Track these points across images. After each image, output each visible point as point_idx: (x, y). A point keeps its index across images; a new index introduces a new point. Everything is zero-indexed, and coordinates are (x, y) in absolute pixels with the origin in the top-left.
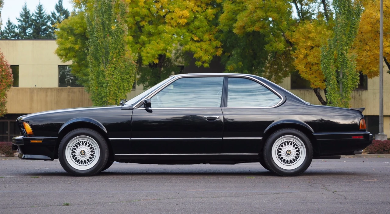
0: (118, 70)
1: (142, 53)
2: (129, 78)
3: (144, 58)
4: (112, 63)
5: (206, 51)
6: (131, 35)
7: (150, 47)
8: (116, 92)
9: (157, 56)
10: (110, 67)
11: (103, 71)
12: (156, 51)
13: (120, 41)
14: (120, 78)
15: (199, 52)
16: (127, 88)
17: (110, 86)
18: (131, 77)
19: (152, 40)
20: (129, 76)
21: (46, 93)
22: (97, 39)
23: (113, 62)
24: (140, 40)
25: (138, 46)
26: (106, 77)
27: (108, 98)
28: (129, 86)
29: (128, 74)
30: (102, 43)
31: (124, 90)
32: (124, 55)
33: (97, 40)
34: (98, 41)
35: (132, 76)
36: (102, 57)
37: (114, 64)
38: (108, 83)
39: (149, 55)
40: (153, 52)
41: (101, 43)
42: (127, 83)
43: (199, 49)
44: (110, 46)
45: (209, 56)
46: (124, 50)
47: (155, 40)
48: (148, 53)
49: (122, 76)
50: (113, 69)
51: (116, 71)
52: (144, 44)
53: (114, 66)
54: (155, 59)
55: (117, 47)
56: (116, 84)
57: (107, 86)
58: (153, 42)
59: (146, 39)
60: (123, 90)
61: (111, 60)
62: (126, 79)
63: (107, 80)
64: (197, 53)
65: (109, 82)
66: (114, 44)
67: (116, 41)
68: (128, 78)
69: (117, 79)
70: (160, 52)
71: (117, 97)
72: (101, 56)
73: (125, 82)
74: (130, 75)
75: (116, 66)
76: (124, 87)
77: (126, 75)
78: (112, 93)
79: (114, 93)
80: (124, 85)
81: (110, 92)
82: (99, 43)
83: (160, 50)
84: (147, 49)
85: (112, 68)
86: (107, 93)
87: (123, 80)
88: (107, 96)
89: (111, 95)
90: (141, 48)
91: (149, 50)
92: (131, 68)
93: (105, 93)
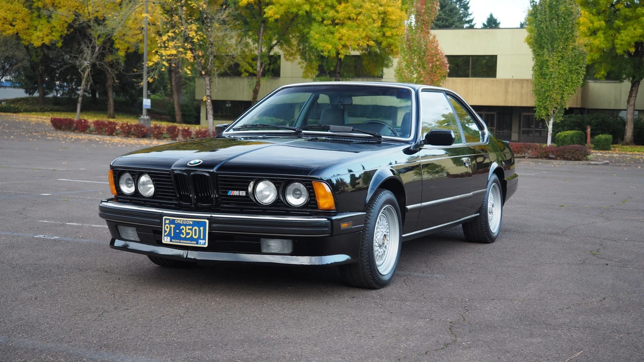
0: (566, 59)
1: (617, 41)
2: (579, 68)
3: (618, 46)
4: (558, 51)
6: (605, 21)
7: (626, 34)
8: (561, 85)
9: (633, 43)
10: (556, 55)
11: (547, 61)
12: (632, 38)
13: (568, 25)
14: (567, 69)
16: (576, 81)
17: (553, 78)
18: (581, 67)
19: (628, 25)
20: (579, 67)
22: (540, 22)
23: (560, 50)
24: (615, 26)
25: (611, 32)
26: (550, 66)
27: (551, 92)
28: (579, 79)
29: (578, 64)
30: (547, 27)
31: (573, 83)
32: (574, 41)
33: (541, 24)
34: (542, 26)
35: (583, 67)
36: (547, 45)
37: (561, 52)
38: (551, 75)
39: (623, 43)
40: (628, 39)
41: (545, 28)
42: (576, 74)
44: (556, 31)
46: (573, 36)
47: (632, 26)
48: (622, 40)
49: (570, 66)
50: (560, 58)
51: (563, 60)
52: (618, 30)
53: (561, 54)
54: (631, 47)
55: (565, 32)
56: (562, 76)
57: (551, 78)
58: (630, 28)
59: (622, 24)
60: (571, 83)
61: (558, 48)
62: (575, 70)
63: (550, 71)
65: (553, 74)
66: (560, 29)
67: (563, 25)
68: (577, 69)
69: (563, 70)
70: (636, 39)
71: (564, 91)
72: (545, 43)
73: (574, 74)
74: (581, 65)
75: (563, 54)
76: (572, 80)
77: (575, 65)
78: (557, 86)
79: (560, 86)
80: (572, 77)
81: (554, 86)
82: (543, 28)
83: (637, 37)
84: (622, 36)
85: (558, 57)
86: (550, 86)
87: (571, 71)
88: (551, 90)
89: (555, 89)
90: (615, 35)
91: (624, 37)
92: (581, 57)
93: (547, 86)
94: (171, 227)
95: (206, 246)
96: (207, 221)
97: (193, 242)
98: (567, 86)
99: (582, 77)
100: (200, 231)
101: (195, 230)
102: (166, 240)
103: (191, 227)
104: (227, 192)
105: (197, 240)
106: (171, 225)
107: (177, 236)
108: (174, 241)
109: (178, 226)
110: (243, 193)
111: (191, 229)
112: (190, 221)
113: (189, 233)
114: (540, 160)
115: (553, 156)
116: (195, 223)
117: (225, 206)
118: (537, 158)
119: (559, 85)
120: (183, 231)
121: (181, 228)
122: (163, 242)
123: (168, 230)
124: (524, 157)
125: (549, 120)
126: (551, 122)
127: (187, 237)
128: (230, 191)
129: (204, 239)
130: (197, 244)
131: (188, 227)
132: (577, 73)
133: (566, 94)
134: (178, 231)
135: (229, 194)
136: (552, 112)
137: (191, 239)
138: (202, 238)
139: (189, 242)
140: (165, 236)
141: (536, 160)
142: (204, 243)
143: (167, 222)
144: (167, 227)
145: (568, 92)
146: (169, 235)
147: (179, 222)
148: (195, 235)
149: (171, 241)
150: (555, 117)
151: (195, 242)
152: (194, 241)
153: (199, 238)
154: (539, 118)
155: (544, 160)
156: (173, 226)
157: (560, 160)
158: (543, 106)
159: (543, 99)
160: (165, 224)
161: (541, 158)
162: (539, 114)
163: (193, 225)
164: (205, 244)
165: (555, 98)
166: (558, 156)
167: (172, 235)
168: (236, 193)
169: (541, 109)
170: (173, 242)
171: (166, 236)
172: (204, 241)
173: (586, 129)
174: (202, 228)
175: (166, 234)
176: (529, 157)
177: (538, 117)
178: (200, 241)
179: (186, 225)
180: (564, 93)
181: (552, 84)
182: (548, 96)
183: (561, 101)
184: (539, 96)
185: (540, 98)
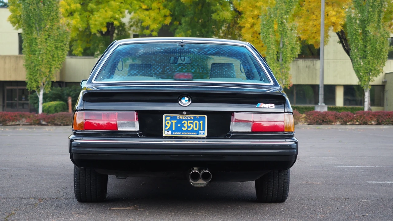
0: (52, 38)
1: (91, 22)
2: (64, 45)
3: (92, 26)
4: (45, 30)
5: (155, 20)
6: (80, 3)
7: (99, 15)
8: (49, 60)
9: (105, 24)
10: (43, 34)
11: (36, 39)
12: (104, 19)
13: (53, 8)
14: (54, 46)
15: (148, 20)
16: (62, 57)
17: (42, 54)
18: (65, 44)
19: (100, 8)
20: (64, 44)
21: (5, 60)
22: (28, 5)
23: (47, 29)
24: (89, 8)
25: (86, 14)
26: (38, 44)
27: (40, 66)
28: (64, 54)
29: (62, 41)
30: (34, 9)
31: (59, 58)
32: (58, 22)
33: (29, 6)
34: (30, 8)
35: (67, 44)
36: (35, 25)
37: (47, 31)
38: (40, 51)
39: (97, 23)
40: (100, 19)
41: (32, 10)
42: (61, 51)
43: (147, 18)
44: (43, 12)
45: (157, 24)
46: (58, 17)
47: (104, 8)
48: (96, 21)
49: (56, 44)
50: (47, 36)
51: (49, 38)
52: (92, 12)
53: (47, 33)
54: (103, 27)
55: (50, 14)
56: (50, 52)
57: (40, 54)
58: (102, 10)
59: (95, 7)
60: (57, 59)
61: (44, 27)
62: (60, 47)
63: (39, 48)
64: (145, 22)
65: (42, 50)
66: (46, 11)
67: (48, 8)
68: (62, 46)
69: (50, 47)
70: (108, 20)
71: (51, 65)
72: (33, 23)
73: (59, 50)
74: (65, 42)
75: (49, 33)
76: (58, 55)
77: (60, 43)
78: (45, 61)
79: (48, 61)
80: (58, 53)
81: (42, 61)
82: (31, 9)
83: (108, 18)
84: (95, 17)
85: (45, 35)
86: (39, 61)
87: (56, 48)
88: (40, 65)
89: (44, 63)
90: (89, 16)
91: (97, 18)
92: (65, 36)
93: (37, 61)
98: (53, 60)
99: (66, 53)
114: (33, 126)
115: (45, 123)
118: (31, 124)
124: (19, 125)
125: (39, 91)
126: (41, 93)
132: (62, 49)
133: (53, 68)
136: (42, 84)
141: (30, 126)
150: (45, 88)
154: (31, 89)
155: (37, 126)
157: (51, 126)
158: (33, 79)
159: (34, 73)
161: (34, 124)
162: (30, 86)
165: (44, 71)
166: (49, 122)
169: (32, 81)
173: (67, 100)
176: (24, 125)
177: (29, 89)
180: (51, 67)
181: (41, 59)
182: (38, 70)
183: (49, 74)
184: (30, 70)
185: (31, 72)
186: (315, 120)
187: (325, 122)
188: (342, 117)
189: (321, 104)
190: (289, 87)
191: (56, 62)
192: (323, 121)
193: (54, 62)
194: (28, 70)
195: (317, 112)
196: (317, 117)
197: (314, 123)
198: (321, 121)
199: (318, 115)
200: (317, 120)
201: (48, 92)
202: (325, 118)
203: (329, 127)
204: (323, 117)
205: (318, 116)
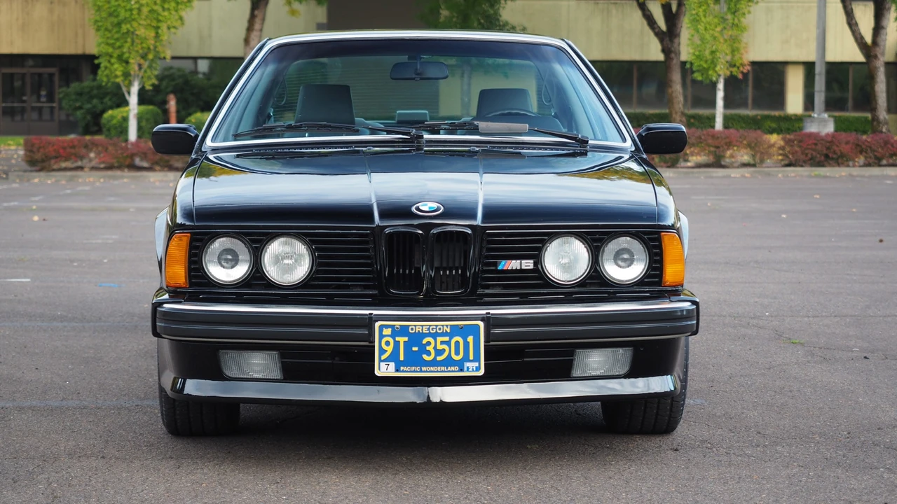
8: (156, 8)
27: (135, 24)
60: (173, 5)
71: (159, 21)
78: (145, 10)
79: (150, 11)
81: (139, 10)
86: (131, 10)
88: (134, 20)
89: (143, 17)
93: (126, 10)
94: (397, 344)
95: (481, 372)
96: (481, 324)
97: (453, 368)
98: (164, 9)
100: (466, 344)
101: (457, 343)
102: (384, 369)
103: (447, 339)
104: (496, 265)
105: (460, 365)
106: (397, 339)
107: (414, 359)
108: (405, 369)
109: (416, 338)
110: (528, 264)
111: (448, 343)
112: (446, 326)
113: (444, 350)
114: (118, 173)
115: (145, 164)
116: (455, 331)
117: (487, 291)
118: (110, 168)
119: (149, 9)
120: (428, 348)
121: (424, 341)
122: (377, 373)
123: (390, 349)
124: (81, 168)
125: (130, 84)
126: (135, 89)
127: (439, 358)
128: (503, 262)
129: (477, 359)
130: (461, 370)
131: (439, 339)
133: (164, 27)
134: (415, 349)
135: (500, 268)
136: (136, 68)
137: (449, 362)
138: (471, 358)
139: (443, 368)
140: (380, 361)
141: (110, 173)
142: (476, 368)
143: (387, 332)
144: (388, 343)
145: (169, 23)
146: (394, 357)
147: (419, 329)
148: (457, 353)
149: (397, 370)
150: (142, 77)
151: (457, 368)
152: (455, 366)
153: (466, 358)
154: (108, 81)
155: (127, 173)
156: (402, 340)
157: (160, 171)
158: (115, 55)
159: (117, 39)
160: (381, 336)
161: (120, 167)
162: (107, 72)
163: (451, 335)
164: (478, 369)
165: (143, 35)
166: (157, 163)
167: (402, 358)
168: (514, 264)
169: (113, 60)
170: (403, 371)
171: (384, 361)
172: (477, 364)
173: (165, 102)
174: (470, 339)
175: (383, 357)
176: (93, 168)
177: (105, 79)
178: (467, 364)
179: (435, 336)
180: (160, 24)
181: (137, 6)
182: (128, 32)
183: (156, 42)
184: (106, 33)
185: (108, 38)
186: (807, 155)
187: (832, 159)
188: (873, 146)
189: (819, 115)
190: (742, 73)
191: (171, 13)
192: (827, 156)
193: (166, 13)
194: (100, 33)
195: (811, 135)
196: (813, 147)
197: (805, 162)
198: (823, 158)
199: (816, 142)
200: (812, 154)
201: (151, 88)
202: (832, 150)
203: (842, 172)
204: (828, 148)
205: (816, 144)
